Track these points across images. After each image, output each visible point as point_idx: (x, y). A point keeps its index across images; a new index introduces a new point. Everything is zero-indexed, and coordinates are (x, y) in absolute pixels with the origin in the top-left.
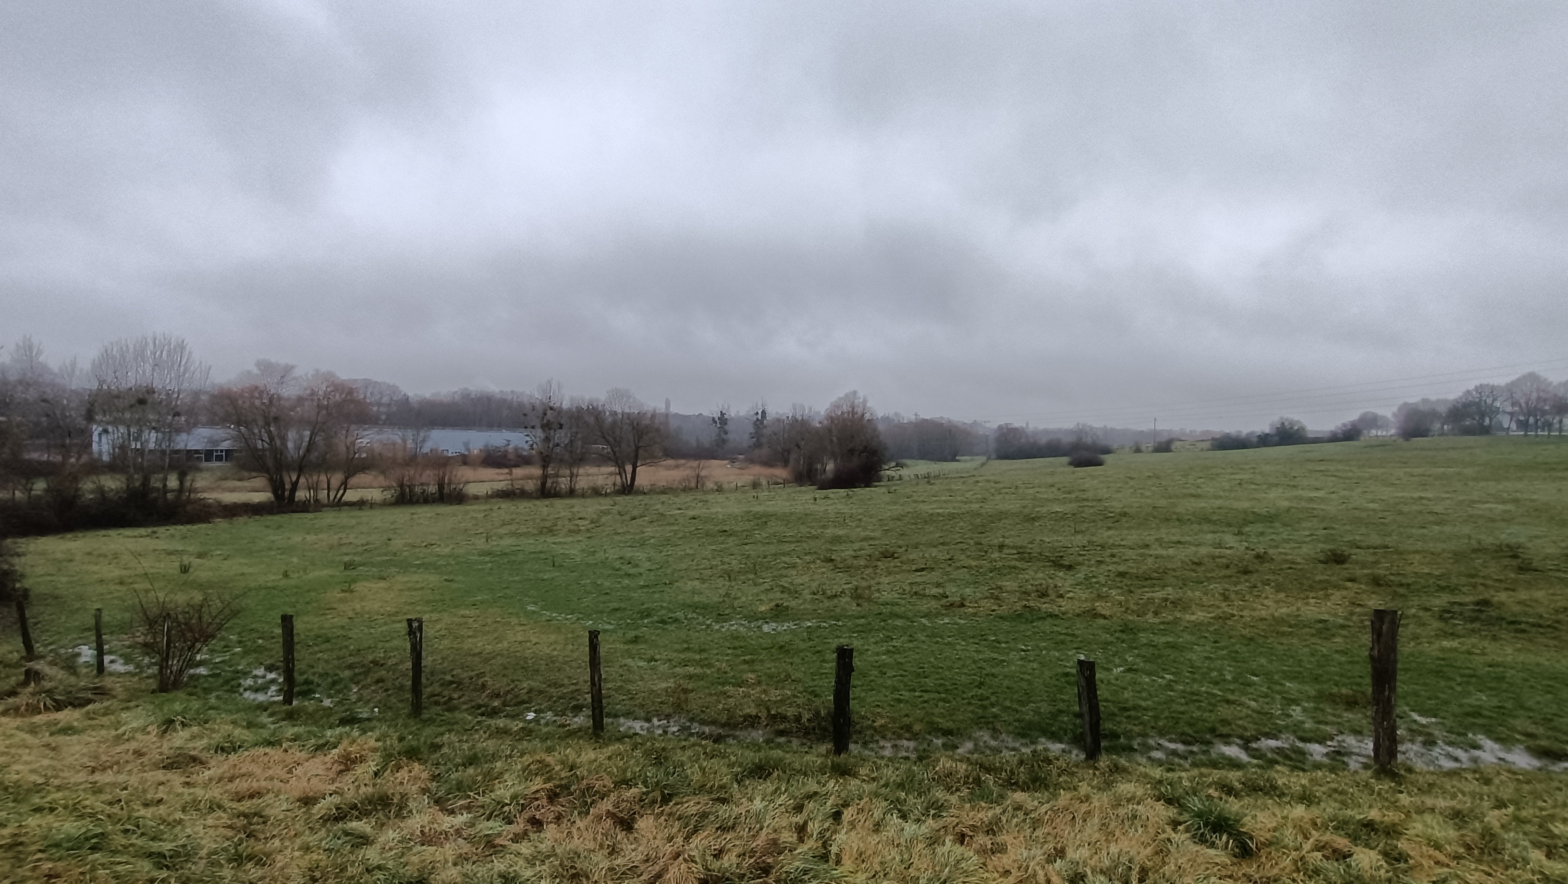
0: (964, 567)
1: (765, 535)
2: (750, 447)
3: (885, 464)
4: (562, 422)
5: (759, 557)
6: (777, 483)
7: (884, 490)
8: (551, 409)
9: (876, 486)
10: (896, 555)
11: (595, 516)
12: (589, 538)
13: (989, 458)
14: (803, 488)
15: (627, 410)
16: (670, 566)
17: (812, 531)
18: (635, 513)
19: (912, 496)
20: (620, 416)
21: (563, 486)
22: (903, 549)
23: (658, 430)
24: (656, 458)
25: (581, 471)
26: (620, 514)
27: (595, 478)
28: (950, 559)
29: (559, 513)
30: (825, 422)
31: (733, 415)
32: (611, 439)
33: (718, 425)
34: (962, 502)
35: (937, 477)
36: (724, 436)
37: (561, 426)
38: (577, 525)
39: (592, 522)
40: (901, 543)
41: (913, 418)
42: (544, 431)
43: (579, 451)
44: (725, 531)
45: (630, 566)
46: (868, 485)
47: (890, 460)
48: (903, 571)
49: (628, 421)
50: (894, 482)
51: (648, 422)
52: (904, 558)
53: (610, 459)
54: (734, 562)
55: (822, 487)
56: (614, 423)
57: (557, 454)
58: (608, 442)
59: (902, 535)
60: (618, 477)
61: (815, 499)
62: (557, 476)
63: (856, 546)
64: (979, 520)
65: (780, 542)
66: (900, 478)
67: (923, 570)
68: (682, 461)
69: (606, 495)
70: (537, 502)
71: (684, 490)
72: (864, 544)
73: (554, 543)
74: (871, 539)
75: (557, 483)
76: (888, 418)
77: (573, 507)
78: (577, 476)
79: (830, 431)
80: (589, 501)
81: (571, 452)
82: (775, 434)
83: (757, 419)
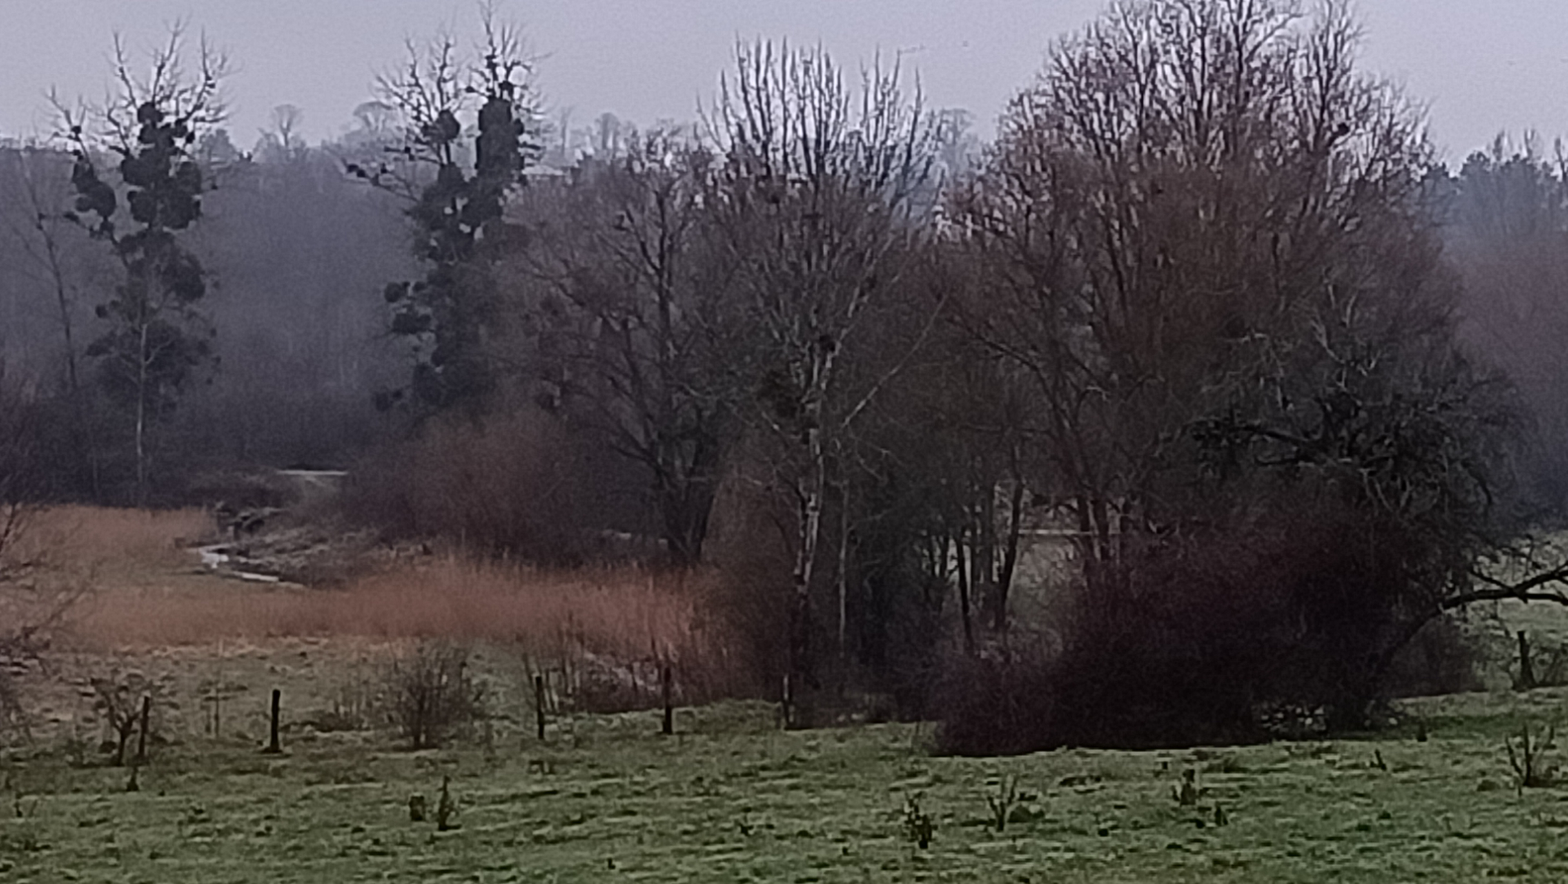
3: (1495, 540)
6: (599, 698)
7: (1487, 755)
9: (1422, 728)
14: (825, 738)
30: (1009, 200)
33: (127, 223)
46: (1351, 719)
47: (1552, 516)
79: (1047, 268)
82: (594, 299)
83: (449, 170)
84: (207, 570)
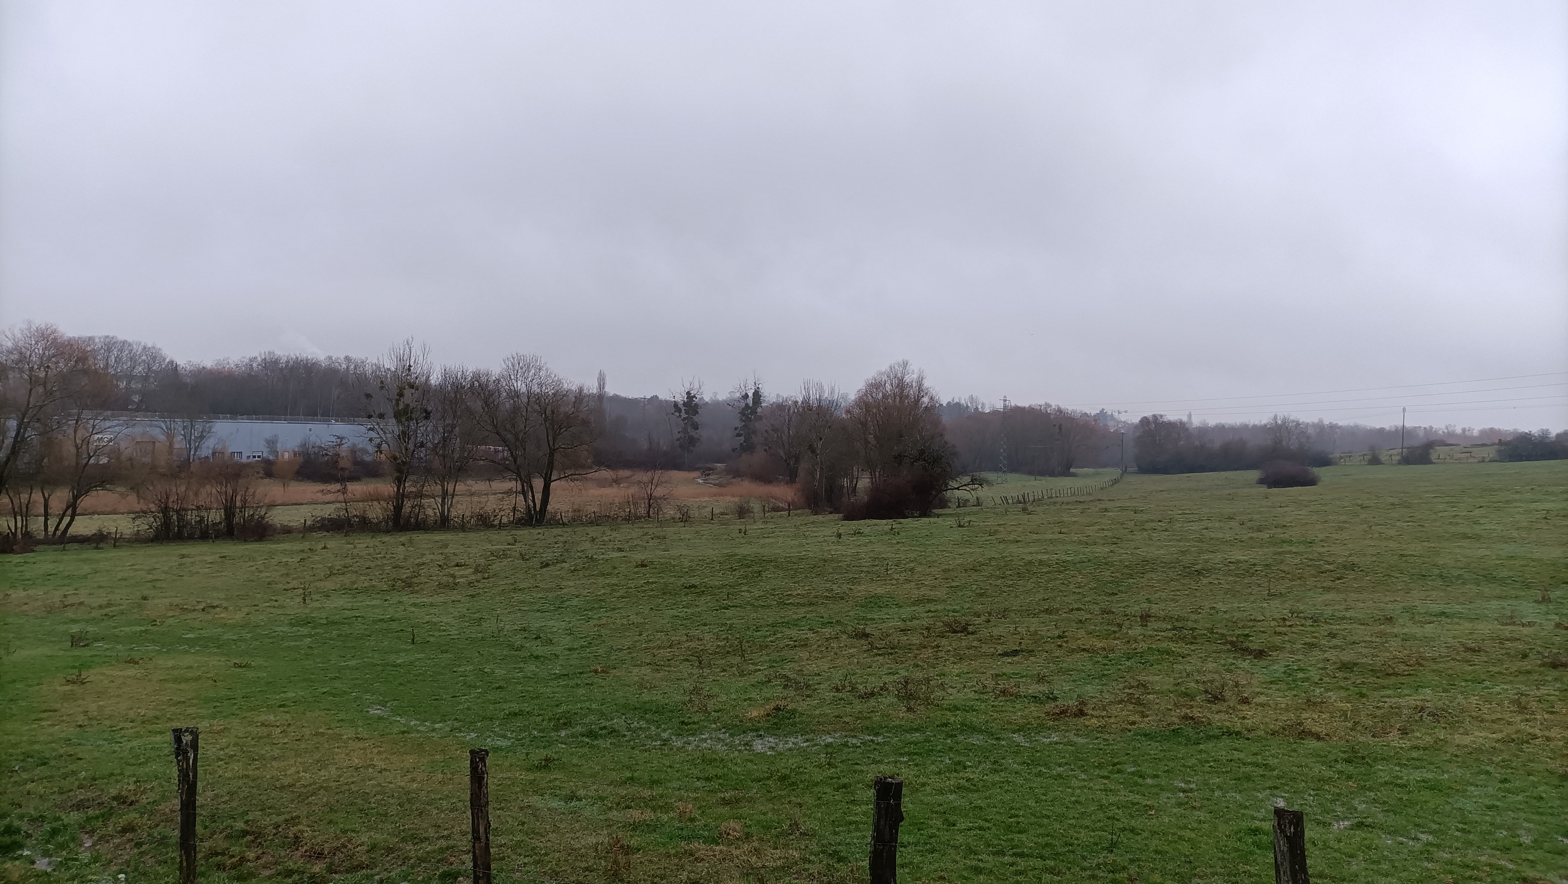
0: (1084, 650)
1: (757, 593)
2: (734, 450)
3: (953, 479)
4: (429, 409)
5: (748, 628)
6: (776, 509)
7: (951, 521)
8: (412, 386)
9: (938, 516)
10: (970, 629)
11: (482, 561)
12: (473, 596)
13: (1125, 472)
14: (820, 518)
15: (536, 389)
16: (604, 641)
17: (835, 587)
18: (548, 556)
19: (996, 532)
20: (525, 400)
21: (430, 512)
22: (983, 618)
23: (585, 423)
24: (583, 466)
25: (460, 487)
26: (522, 557)
27: (483, 499)
28: (1060, 637)
29: (423, 555)
30: (857, 411)
31: (707, 399)
32: (509, 436)
33: (684, 415)
34: (1080, 542)
35: (1038, 501)
36: (692, 433)
37: (427, 415)
38: (453, 576)
39: (477, 571)
40: (979, 608)
41: (999, 406)
42: (399, 422)
43: (456, 456)
44: (694, 586)
45: (538, 642)
46: (924, 514)
47: (964, 472)
48: (985, 655)
49: (536, 407)
50: (967, 509)
51: (569, 409)
52: (984, 633)
53: (507, 469)
54: (707, 637)
55: (849, 517)
56: (516, 409)
57: (420, 458)
58: (505, 442)
59: (981, 595)
60: (521, 498)
61: (839, 536)
62: (420, 495)
63: (906, 612)
64: (1108, 573)
65: (782, 604)
66: (978, 503)
67: (1015, 653)
68: (624, 473)
69: (501, 526)
70: (387, 538)
71: (628, 519)
72: (920, 609)
73: (415, 605)
74: (930, 601)
75: (421, 506)
76: (958, 404)
77: (446, 546)
78: (453, 496)
79: (864, 424)
80: (472, 535)
81: (444, 456)
82: (775, 430)
83: (747, 405)
84: (699, 483)
